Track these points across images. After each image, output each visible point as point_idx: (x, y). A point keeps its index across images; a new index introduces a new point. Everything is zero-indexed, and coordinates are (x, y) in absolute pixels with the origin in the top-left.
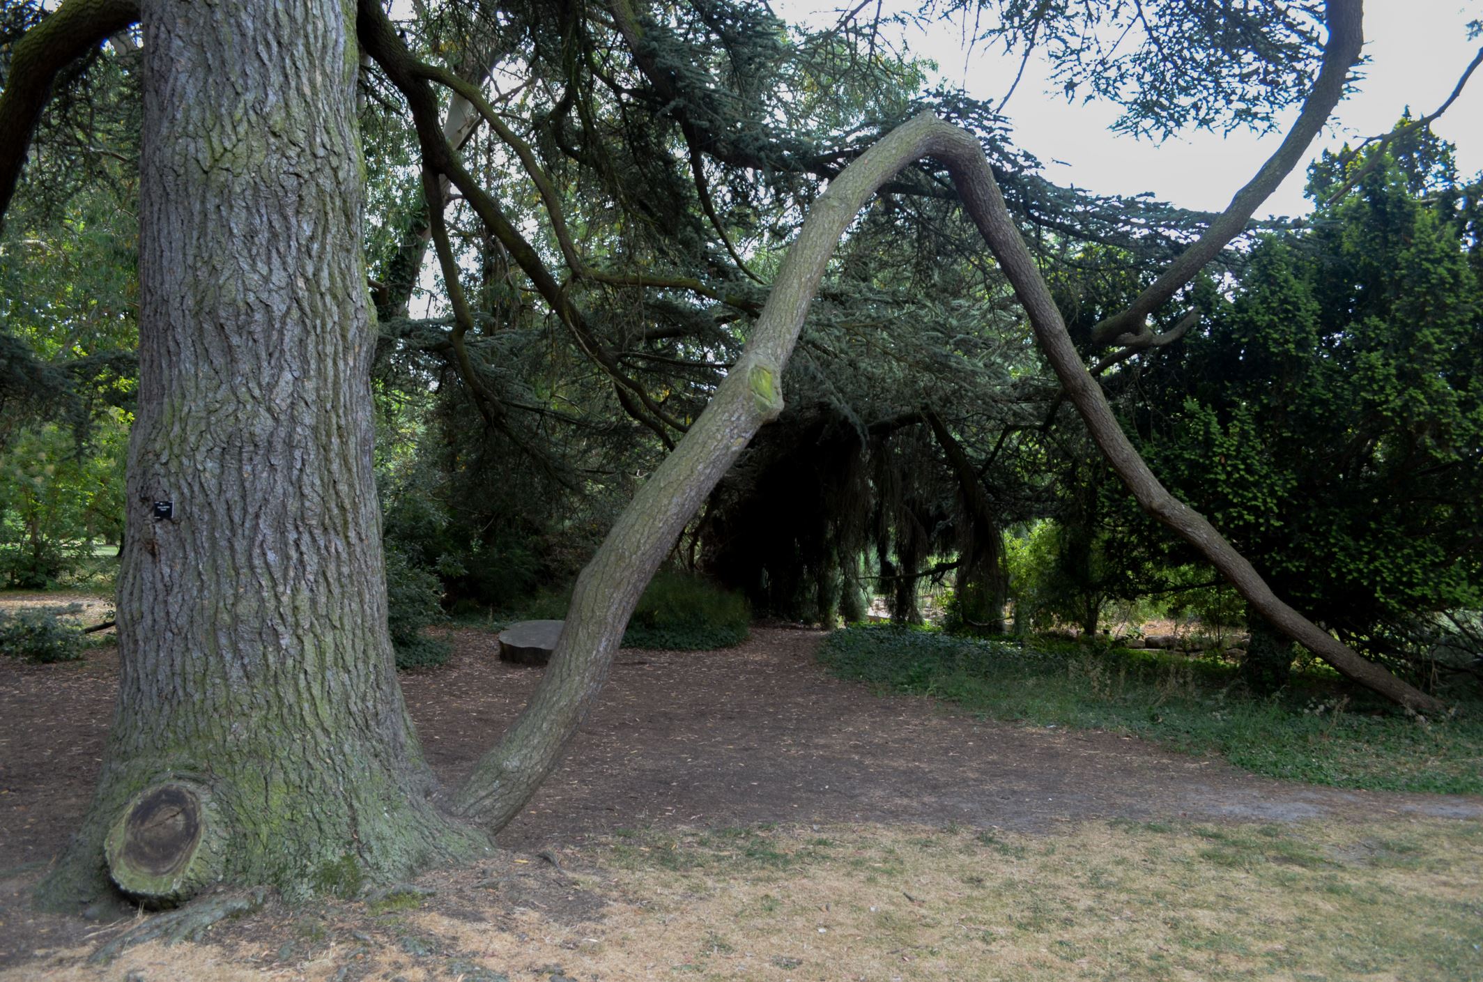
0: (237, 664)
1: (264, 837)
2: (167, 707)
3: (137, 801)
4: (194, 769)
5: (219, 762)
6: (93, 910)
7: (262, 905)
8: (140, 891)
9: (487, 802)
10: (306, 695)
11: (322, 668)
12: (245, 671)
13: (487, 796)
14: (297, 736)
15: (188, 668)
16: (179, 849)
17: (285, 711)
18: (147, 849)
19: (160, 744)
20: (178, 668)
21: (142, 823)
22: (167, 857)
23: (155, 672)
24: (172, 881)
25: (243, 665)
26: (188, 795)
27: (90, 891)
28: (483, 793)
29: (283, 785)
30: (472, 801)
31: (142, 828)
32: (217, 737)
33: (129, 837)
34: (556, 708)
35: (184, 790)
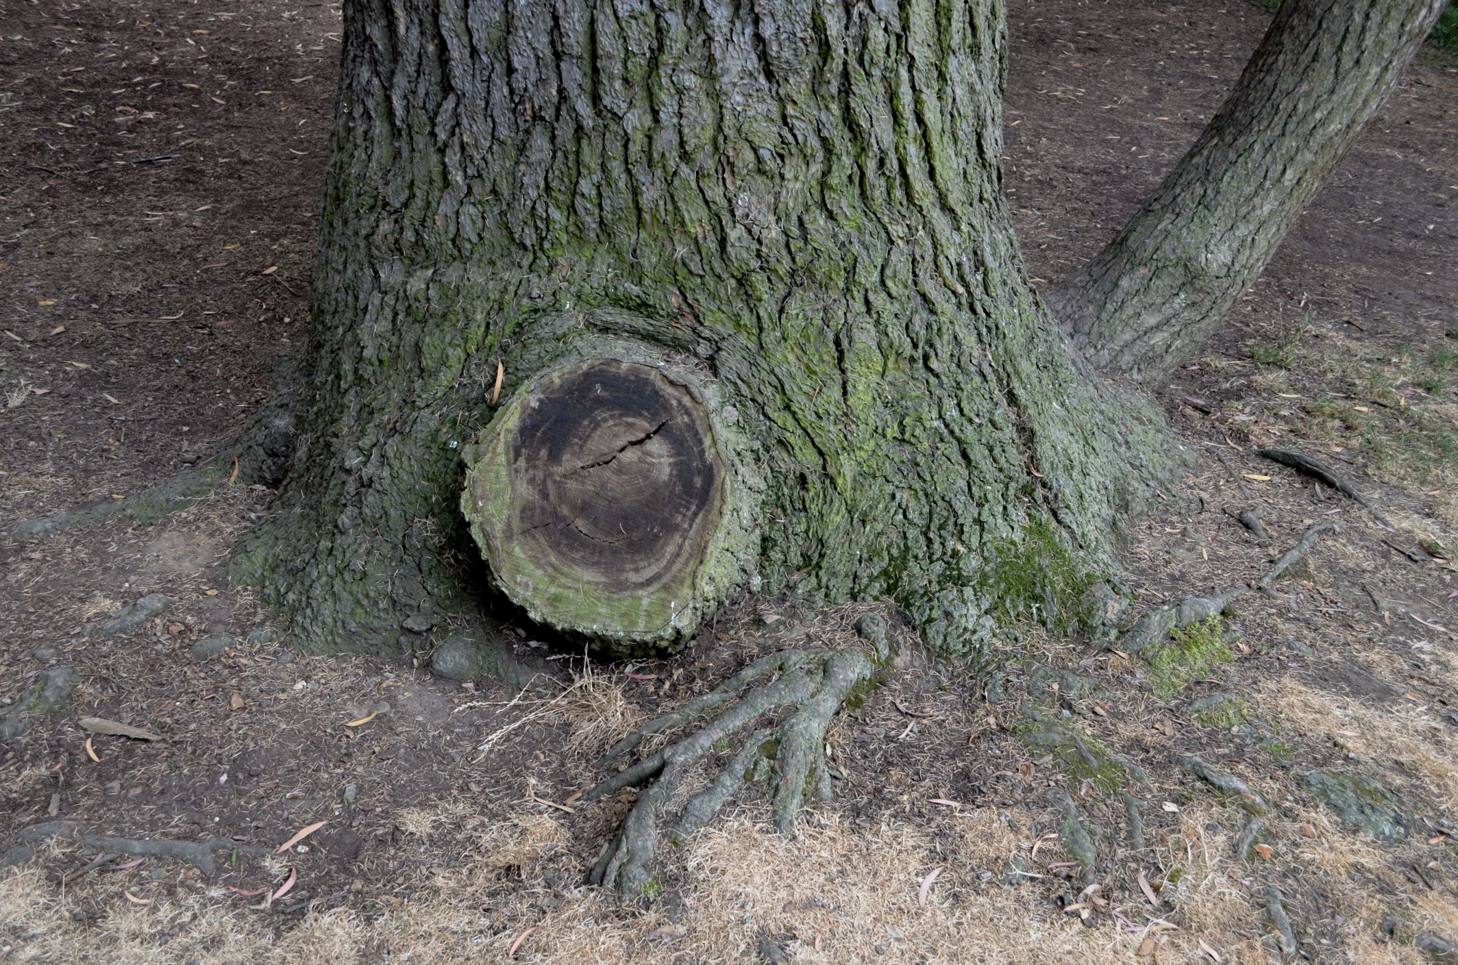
0: (745, 39)
1: (845, 481)
2: (540, 143)
3: (529, 397)
4: (642, 307)
5: (713, 296)
6: (451, 658)
7: (889, 660)
8: (583, 627)
9: (1158, 339)
10: (911, 125)
11: (943, 50)
12: (763, 56)
13: (1157, 327)
14: (898, 230)
15: (607, 42)
16: (670, 528)
17: (871, 166)
18: (580, 524)
19: (530, 238)
20: (575, 38)
21: (554, 457)
22: (644, 546)
23: (503, 48)
24: (665, 605)
25: (758, 38)
26: (669, 390)
27: (426, 605)
28: (1151, 320)
29: (877, 357)
30: (1128, 336)
31: (558, 470)
32: (695, 229)
33: (526, 491)
34: (1320, 135)
35: (653, 375)
